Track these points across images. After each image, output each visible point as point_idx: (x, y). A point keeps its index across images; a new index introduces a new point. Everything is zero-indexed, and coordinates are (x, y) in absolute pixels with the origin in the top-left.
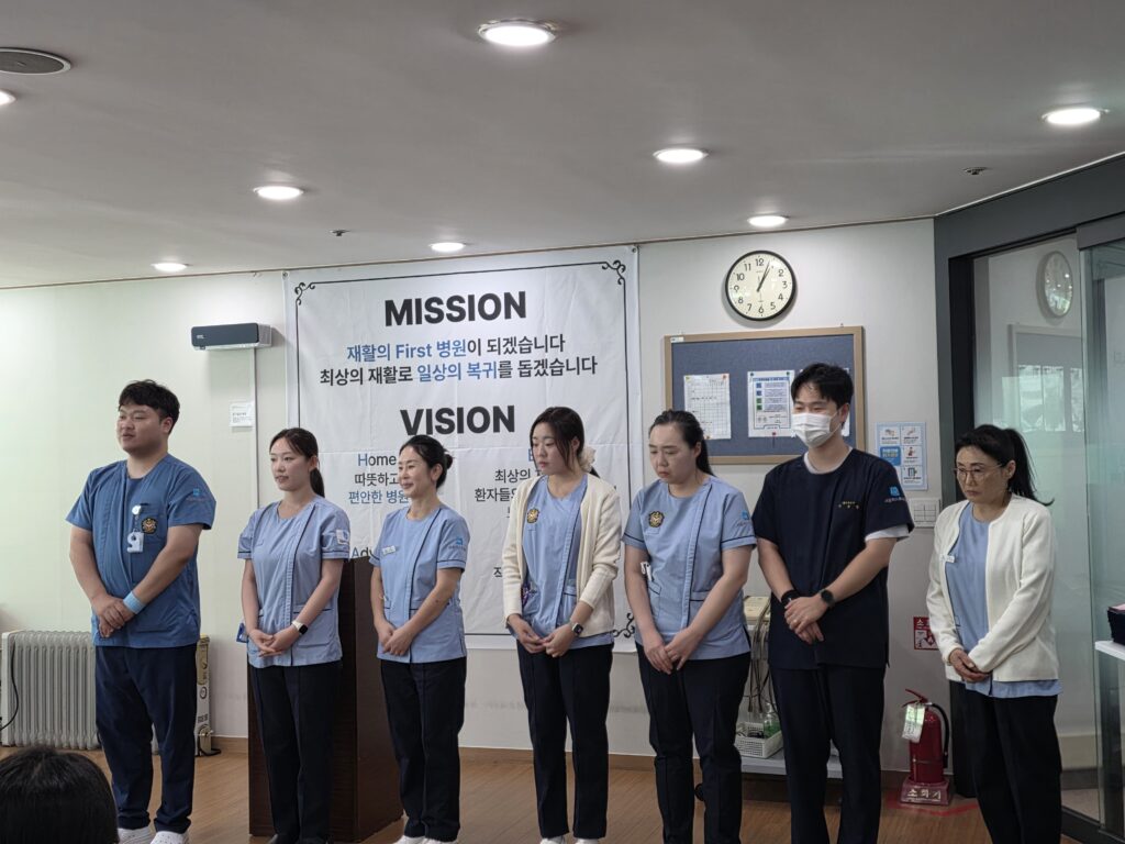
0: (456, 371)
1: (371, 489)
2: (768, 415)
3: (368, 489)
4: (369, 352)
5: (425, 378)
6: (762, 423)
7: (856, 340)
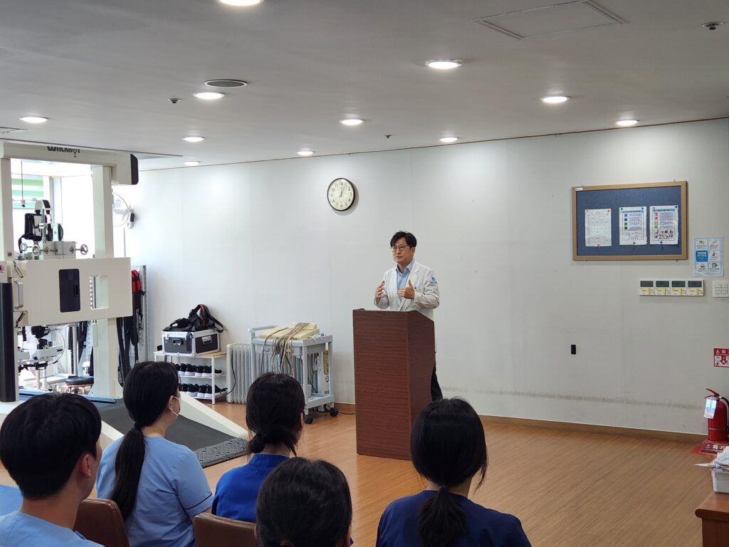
2: (631, 232)
6: (627, 237)
7: (683, 189)
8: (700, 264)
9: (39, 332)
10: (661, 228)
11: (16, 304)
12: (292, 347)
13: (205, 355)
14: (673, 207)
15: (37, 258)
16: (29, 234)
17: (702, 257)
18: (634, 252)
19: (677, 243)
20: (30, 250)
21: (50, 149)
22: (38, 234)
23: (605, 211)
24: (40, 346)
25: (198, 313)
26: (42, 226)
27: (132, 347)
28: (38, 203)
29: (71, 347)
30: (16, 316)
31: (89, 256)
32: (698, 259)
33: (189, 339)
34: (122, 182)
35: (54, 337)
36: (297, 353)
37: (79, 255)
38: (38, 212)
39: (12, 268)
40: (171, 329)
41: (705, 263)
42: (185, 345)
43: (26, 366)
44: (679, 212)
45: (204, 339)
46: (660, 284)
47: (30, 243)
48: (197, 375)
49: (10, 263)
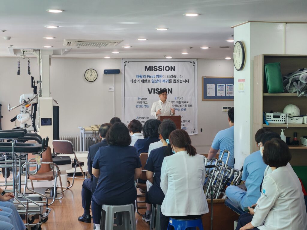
0: (160, 81)
1: (141, 105)
2: (220, 92)
3: (140, 104)
4: (141, 76)
5: (153, 82)
6: (219, 93)
10: (229, 91)
18: (221, 98)
23: (213, 85)
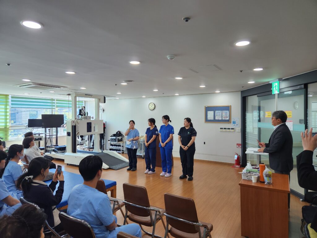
2: (218, 117)
7: (230, 107)
8: (234, 124)
9: (82, 137)
10: (225, 116)
11: (77, 130)
12: (140, 141)
13: (119, 142)
14: (228, 111)
15: (82, 120)
16: (80, 114)
17: (234, 123)
18: (219, 121)
19: (228, 119)
20: (80, 118)
21: (86, 95)
22: (82, 114)
23: (212, 112)
24: (82, 140)
25: (118, 133)
26: (83, 112)
27: (103, 140)
28: (82, 107)
29: (88, 140)
30: (77, 133)
31: (94, 119)
32: (233, 123)
33: (116, 139)
34: (102, 103)
35: (85, 138)
36: (141, 143)
37: (91, 119)
38: (82, 109)
39: (76, 122)
40: (112, 136)
41: (235, 124)
42: (115, 140)
43: (79, 145)
44: (229, 112)
45: (120, 139)
46: (225, 129)
47: (80, 116)
48: (117, 147)
49: (76, 121)
